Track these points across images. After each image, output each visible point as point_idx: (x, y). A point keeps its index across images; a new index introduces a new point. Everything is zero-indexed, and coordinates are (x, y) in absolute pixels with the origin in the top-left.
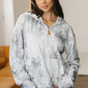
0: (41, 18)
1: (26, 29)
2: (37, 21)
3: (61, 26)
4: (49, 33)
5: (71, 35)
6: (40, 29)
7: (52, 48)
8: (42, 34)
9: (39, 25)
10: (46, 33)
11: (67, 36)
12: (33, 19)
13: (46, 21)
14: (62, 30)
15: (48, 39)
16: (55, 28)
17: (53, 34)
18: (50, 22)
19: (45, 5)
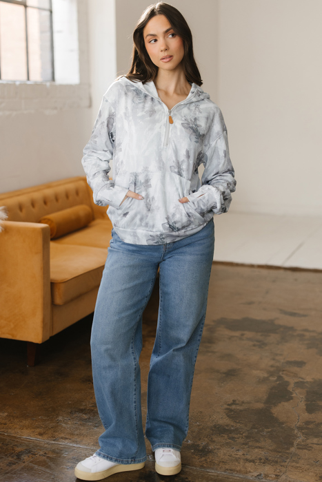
0: (151, 84)
1: (120, 113)
2: (146, 96)
3: (197, 107)
4: (171, 121)
5: (217, 127)
6: (152, 112)
7: (176, 152)
8: (154, 122)
9: (149, 104)
10: (165, 119)
11: (209, 129)
12: (138, 92)
13: (166, 93)
14: (198, 114)
15: (167, 132)
16: (185, 111)
17: (178, 123)
18: (175, 96)
19: (166, 54)
